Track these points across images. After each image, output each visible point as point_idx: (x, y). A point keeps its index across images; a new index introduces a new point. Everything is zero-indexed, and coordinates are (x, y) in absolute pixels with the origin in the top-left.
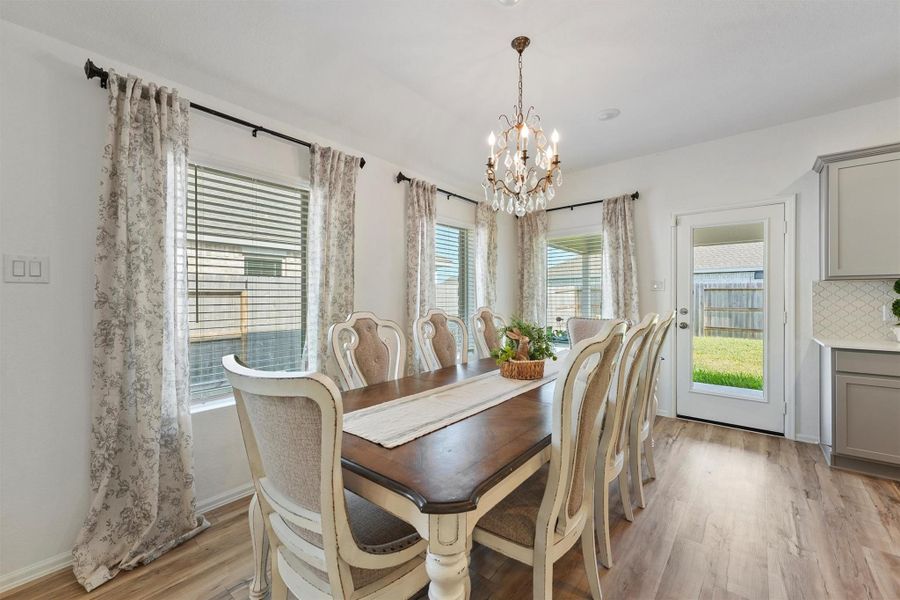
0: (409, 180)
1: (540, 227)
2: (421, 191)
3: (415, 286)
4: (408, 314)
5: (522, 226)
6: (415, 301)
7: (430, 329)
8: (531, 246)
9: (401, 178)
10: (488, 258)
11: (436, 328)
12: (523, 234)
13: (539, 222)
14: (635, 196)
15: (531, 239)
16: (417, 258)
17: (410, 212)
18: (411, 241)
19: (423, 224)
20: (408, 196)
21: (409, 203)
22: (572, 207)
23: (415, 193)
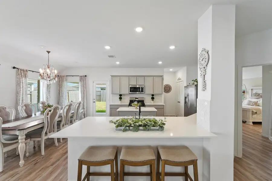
0: (18, 68)
1: (65, 80)
2: (22, 72)
3: (20, 96)
4: (17, 104)
5: (59, 79)
6: (19, 100)
7: (24, 108)
8: (62, 84)
9: (14, 68)
10: (47, 87)
11: (26, 107)
12: (60, 81)
13: (64, 78)
14: (86, 76)
15: (62, 82)
16: (20, 89)
17: (18, 77)
18: (18, 84)
19: (23, 80)
20: (17, 72)
21: (17, 74)
22: (73, 76)
23: (20, 72)
